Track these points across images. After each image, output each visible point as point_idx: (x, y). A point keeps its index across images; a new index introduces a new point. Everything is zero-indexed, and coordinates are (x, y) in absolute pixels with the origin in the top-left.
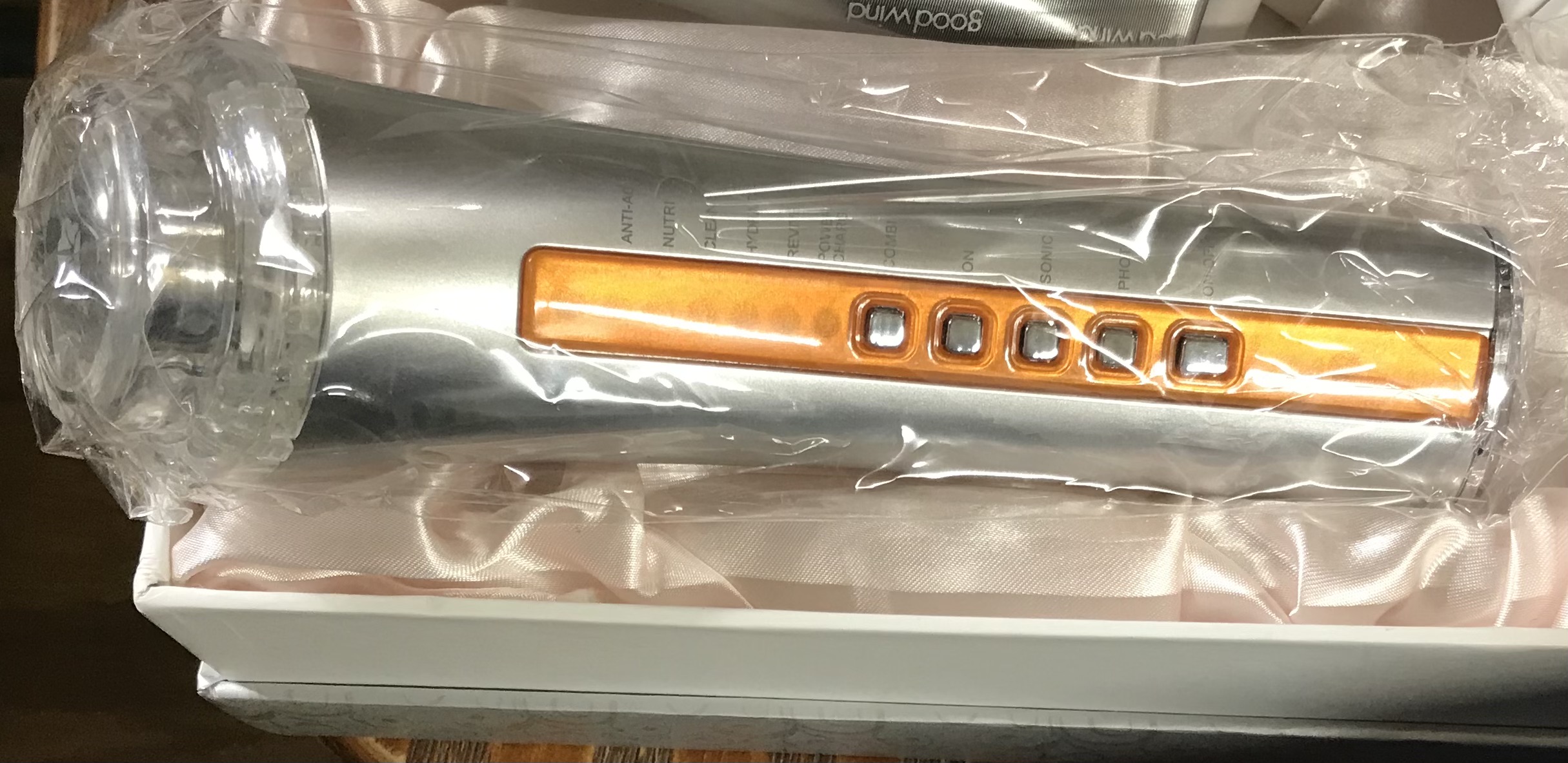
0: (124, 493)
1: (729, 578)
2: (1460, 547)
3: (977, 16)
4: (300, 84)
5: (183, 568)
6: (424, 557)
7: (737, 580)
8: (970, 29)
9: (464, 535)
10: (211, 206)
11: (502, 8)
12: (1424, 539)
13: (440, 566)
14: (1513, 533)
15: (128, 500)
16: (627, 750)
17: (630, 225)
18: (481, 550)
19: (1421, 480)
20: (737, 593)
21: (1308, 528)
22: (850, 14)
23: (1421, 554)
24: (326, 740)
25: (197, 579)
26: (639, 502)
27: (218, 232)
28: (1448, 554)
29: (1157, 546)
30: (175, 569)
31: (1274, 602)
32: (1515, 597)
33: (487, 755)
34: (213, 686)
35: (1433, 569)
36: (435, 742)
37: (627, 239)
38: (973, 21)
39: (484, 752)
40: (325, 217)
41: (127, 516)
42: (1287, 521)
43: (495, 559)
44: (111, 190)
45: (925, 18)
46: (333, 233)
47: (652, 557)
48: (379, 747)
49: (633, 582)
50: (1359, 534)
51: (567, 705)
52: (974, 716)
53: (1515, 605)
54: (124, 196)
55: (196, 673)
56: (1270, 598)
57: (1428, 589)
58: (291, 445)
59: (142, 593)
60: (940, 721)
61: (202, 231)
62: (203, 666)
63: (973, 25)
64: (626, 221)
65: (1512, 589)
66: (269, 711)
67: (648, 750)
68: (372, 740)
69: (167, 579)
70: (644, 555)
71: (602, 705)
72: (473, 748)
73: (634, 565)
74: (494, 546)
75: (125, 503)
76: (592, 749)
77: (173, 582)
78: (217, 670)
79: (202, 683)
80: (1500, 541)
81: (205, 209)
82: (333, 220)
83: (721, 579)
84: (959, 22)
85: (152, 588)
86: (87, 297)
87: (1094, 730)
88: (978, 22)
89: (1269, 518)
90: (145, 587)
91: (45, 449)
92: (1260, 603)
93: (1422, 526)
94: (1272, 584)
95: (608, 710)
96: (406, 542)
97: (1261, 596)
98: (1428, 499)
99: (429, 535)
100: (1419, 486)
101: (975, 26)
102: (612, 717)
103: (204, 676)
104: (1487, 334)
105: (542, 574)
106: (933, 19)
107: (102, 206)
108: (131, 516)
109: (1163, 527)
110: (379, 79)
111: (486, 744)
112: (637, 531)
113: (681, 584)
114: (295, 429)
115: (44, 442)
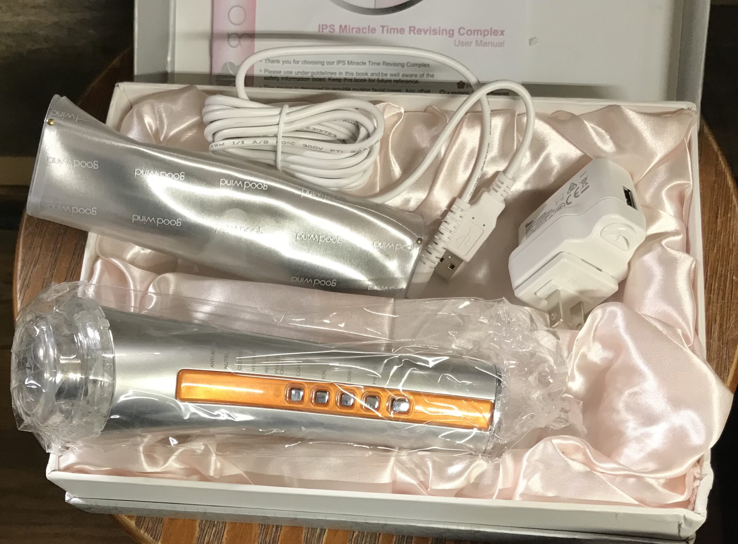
0: (44, 443)
1: (244, 472)
2: (484, 469)
3: (334, 282)
4: (107, 318)
5: (63, 465)
6: (142, 465)
7: (247, 473)
8: (332, 286)
9: (156, 456)
10: (77, 355)
11: (175, 274)
12: (472, 467)
13: (148, 468)
14: (501, 466)
15: (46, 447)
16: (210, 522)
17: (213, 362)
18: (161, 462)
19: (471, 446)
20: (246, 477)
21: (434, 462)
22: (292, 280)
23: (471, 472)
24: (109, 515)
25: (67, 469)
26: (215, 447)
27: (79, 361)
28: (480, 472)
29: (385, 467)
30: (60, 465)
31: (422, 486)
32: (501, 488)
33: (163, 522)
34: (71, 499)
35: (475, 477)
36: (145, 517)
37: (212, 366)
38: (333, 283)
39: (162, 521)
40: (114, 357)
41: (45, 452)
42: (427, 459)
43: (166, 465)
44: (44, 349)
45: (317, 282)
46: (116, 363)
47: (219, 465)
48: (126, 518)
49: (212, 473)
50: (451, 464)
51: (190, 509)
52: (326, 517)
53: (501, 491)
54: (49, 351)
55: (65, 495)
56: (421, 484)
57: (473, 483)
58: (100, 432)
59: (49, 474)
60: (315, 518)
61: (73, 362)
62: (67, 493)
63: (333, 284)
64: (212, 360)
65: (500, 485)
66: (90, 508)
67: (218, 522)
68: (123, 516)
69: (57, 469)
70: (216, 464)
71: (201, 509)
72: (158, 519)
73: (212, 467)
74: (166, 460)
75: (45, 447)
76: (199, 521)
77: (59, 470)
78: (72, 494)
79: (67, 498)
80: (497, 468)
81: (75, 356)
82: (116, 359)
83: (242, 473)
84: (329, 283)
85: (52, 472)
86: (36, 387)
87: (367, 523)
88: (335, 283)
89: (422, 457)
90: (50, 472)
91: (19, 429)
92: (418, 486)
93: (471, 463)
94: (422, 479)
95: (203, 511)
96: (137, 460)
97: (419, 484)
98: (474, 453)
99: (145, 458)
100: (471, 449)
101: (334, 284)
102: (205, 513)
103: (68, 495)
104: (493, 401)
105: (181, 469)
106: (320, 282)
107: (41, 353)
108: (47, 452)
109: (388, 461)
110: (132, 311)
111: (162, 519)
112: (213, 458)
113: (228, 474)
114: (102, 428)
115: (19, 427)
